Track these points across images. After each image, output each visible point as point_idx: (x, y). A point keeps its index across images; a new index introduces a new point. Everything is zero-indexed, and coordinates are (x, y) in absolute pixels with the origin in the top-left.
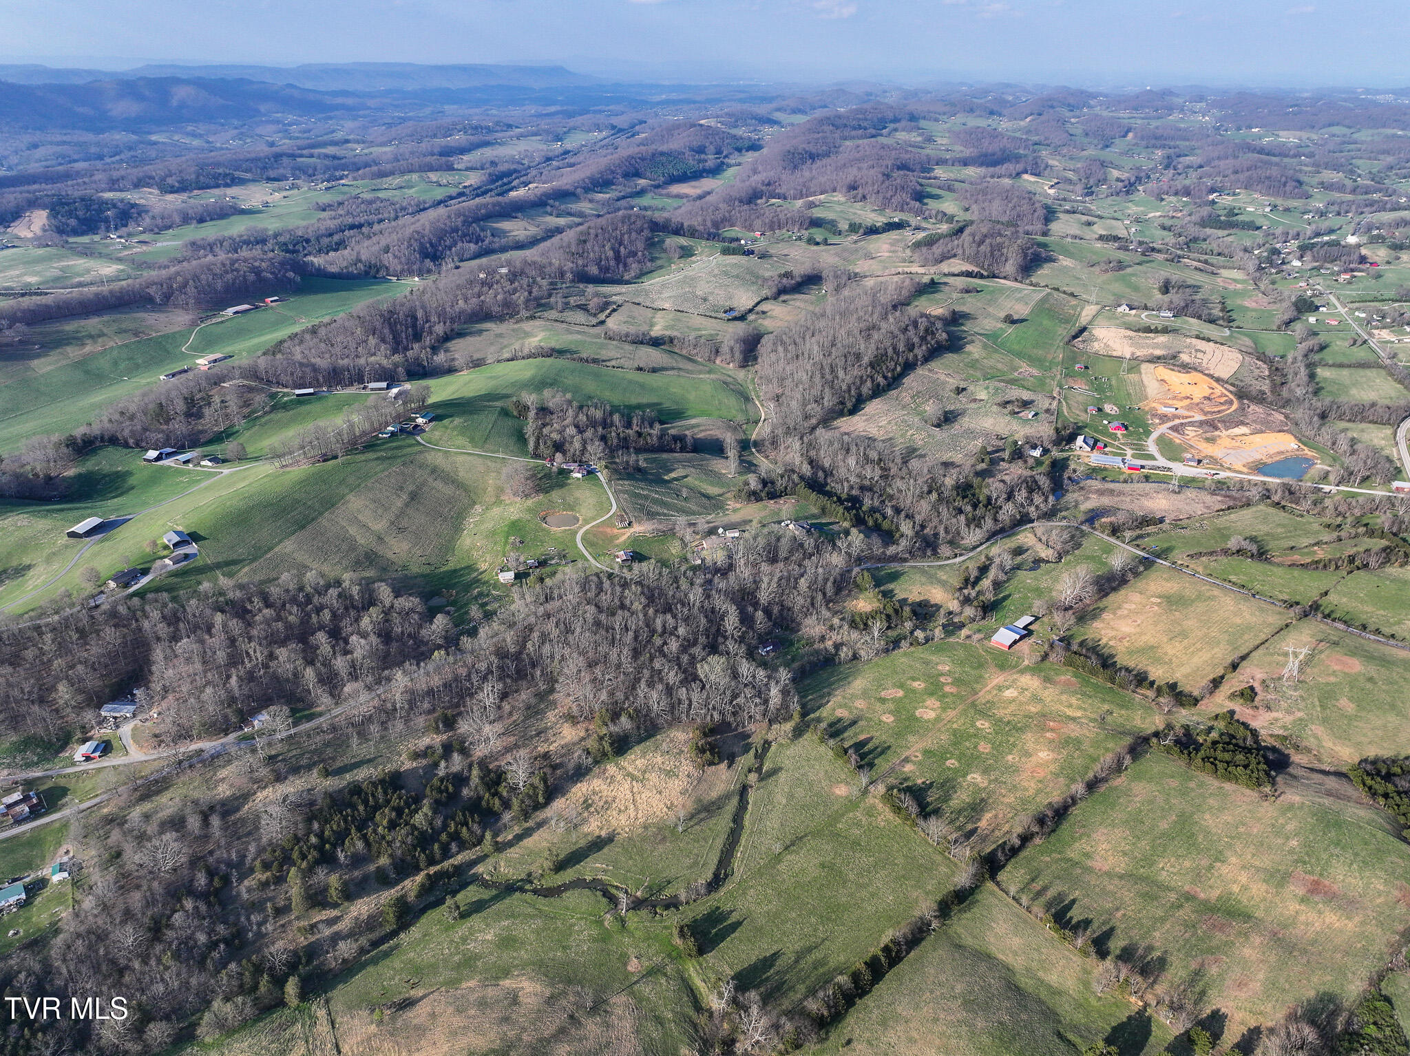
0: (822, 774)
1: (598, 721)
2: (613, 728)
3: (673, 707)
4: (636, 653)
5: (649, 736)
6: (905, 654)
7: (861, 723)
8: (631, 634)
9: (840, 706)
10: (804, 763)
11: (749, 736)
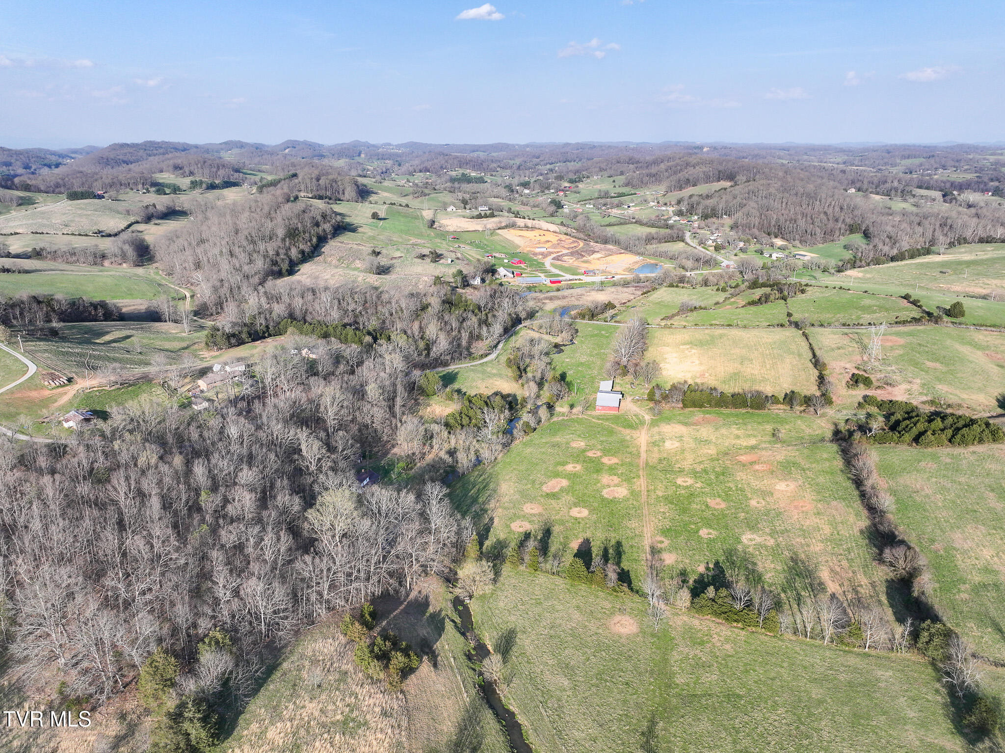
0: (576, 615)
1: (148, 685)
2: (191, 686)
3: (295, 597)
4: (180, 529)
5: (271, 670)
6: (525, 445)
7: (556, 529)
8: (155, 503)
9: (512, 519)
10: (538, 610)
11: (426, 603)
